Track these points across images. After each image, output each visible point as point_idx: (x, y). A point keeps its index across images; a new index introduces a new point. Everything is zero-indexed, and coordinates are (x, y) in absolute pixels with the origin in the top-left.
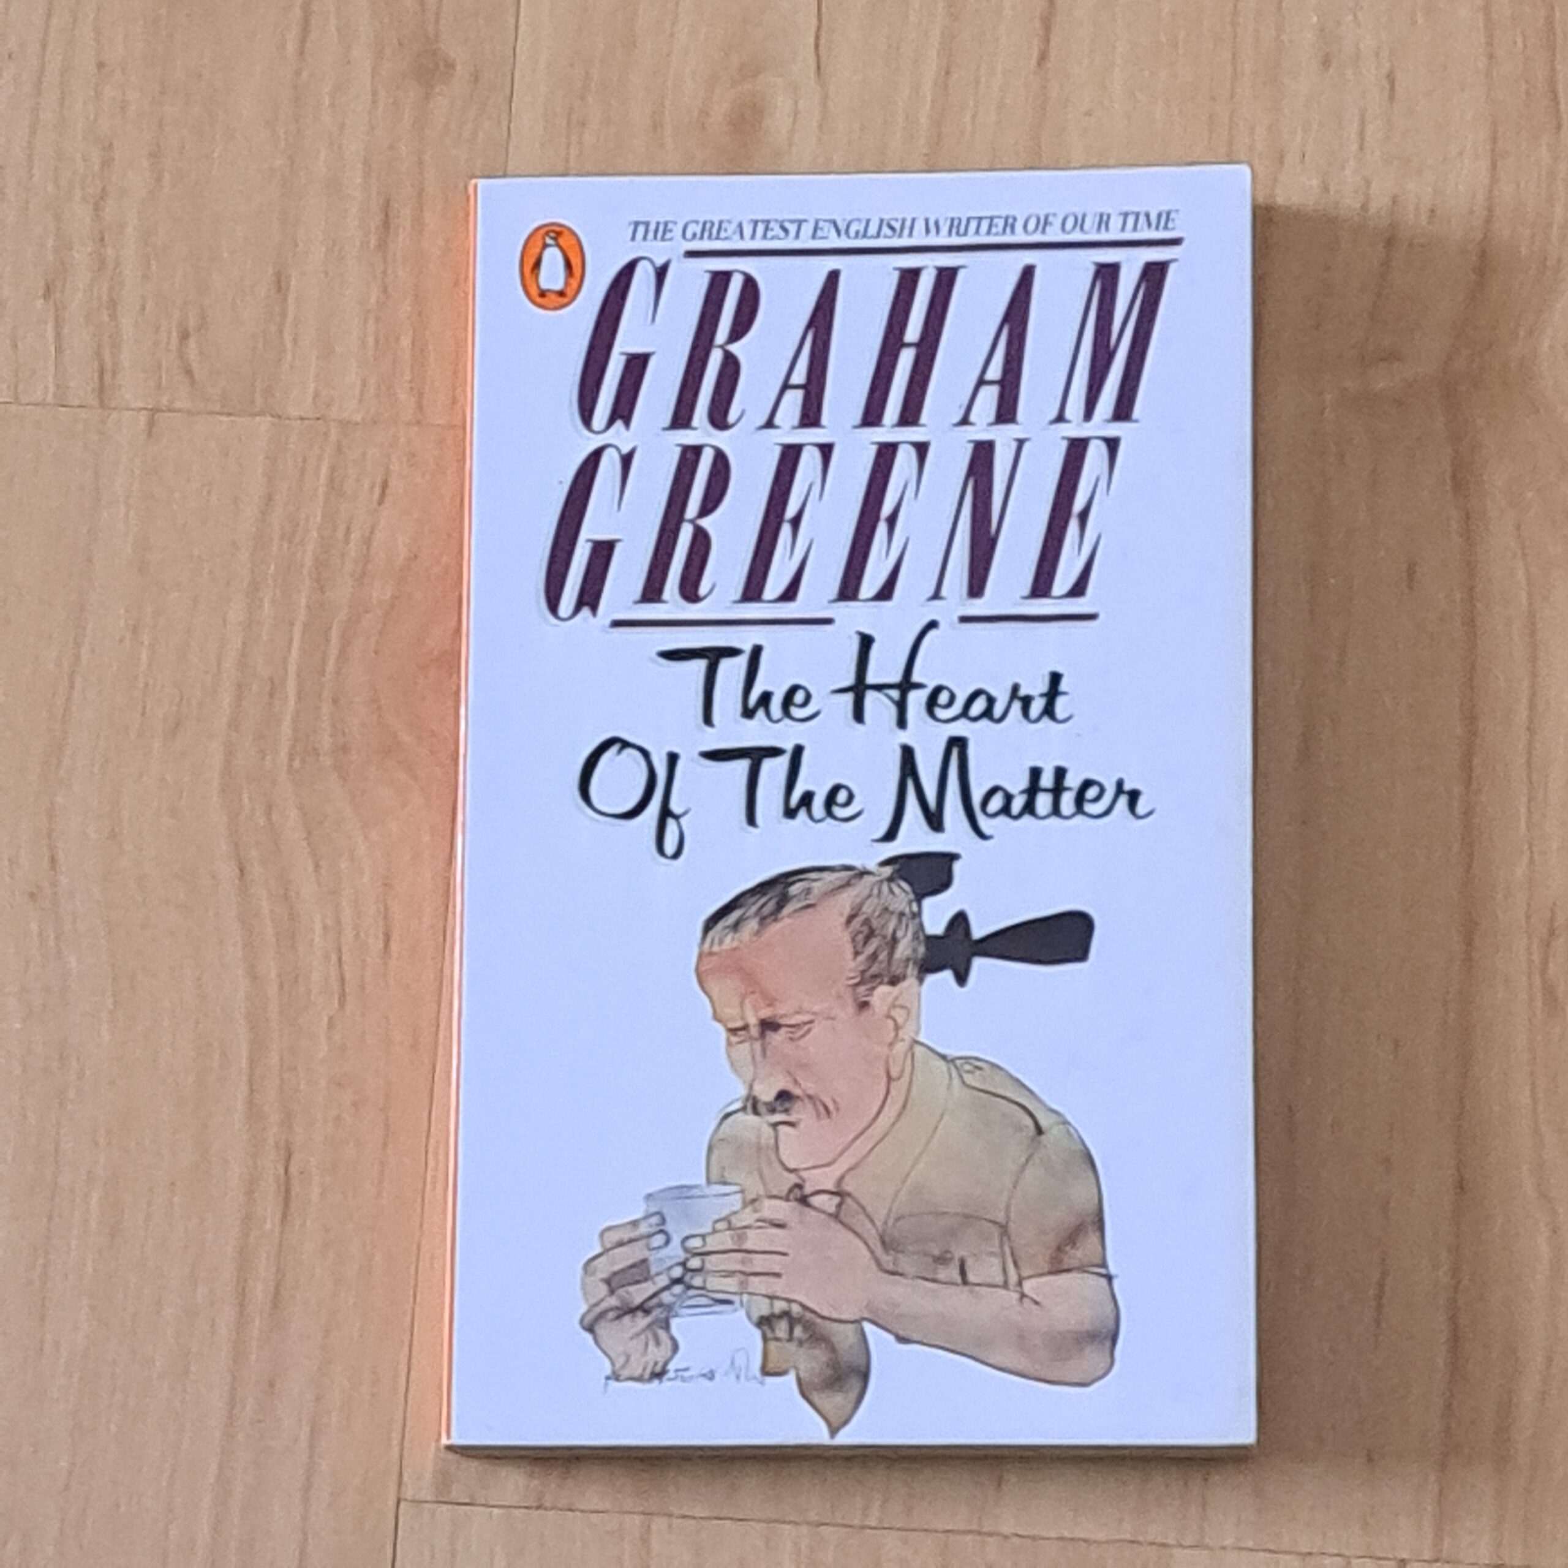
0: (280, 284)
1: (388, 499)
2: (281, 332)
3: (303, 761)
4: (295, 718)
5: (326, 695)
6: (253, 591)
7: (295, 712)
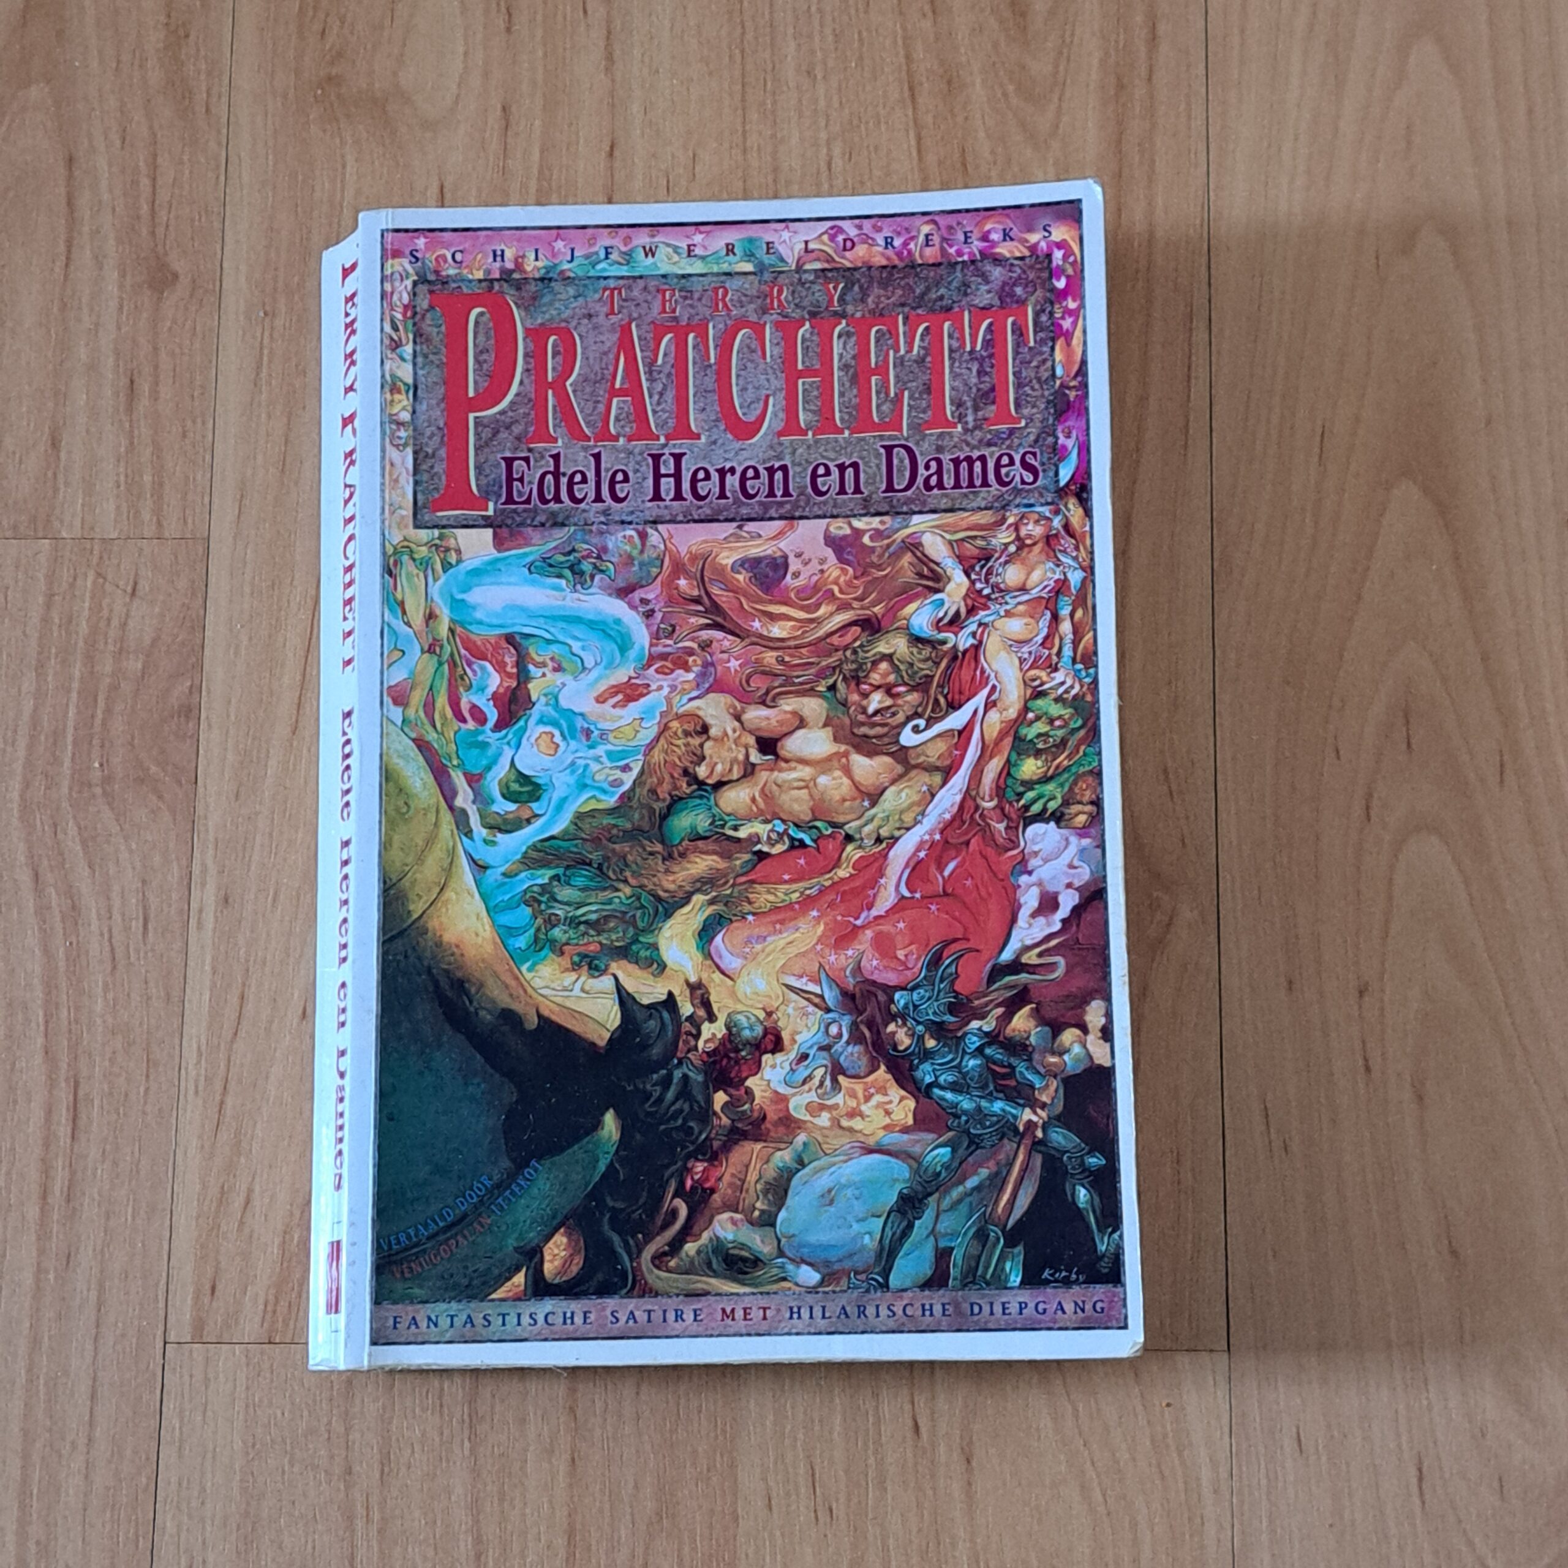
0: (55, 442)
1: (137, 594)
3: (80, 792)
4: (73, 759)
5: (96, 742)
6: (40, 668)
7: (74, 754)
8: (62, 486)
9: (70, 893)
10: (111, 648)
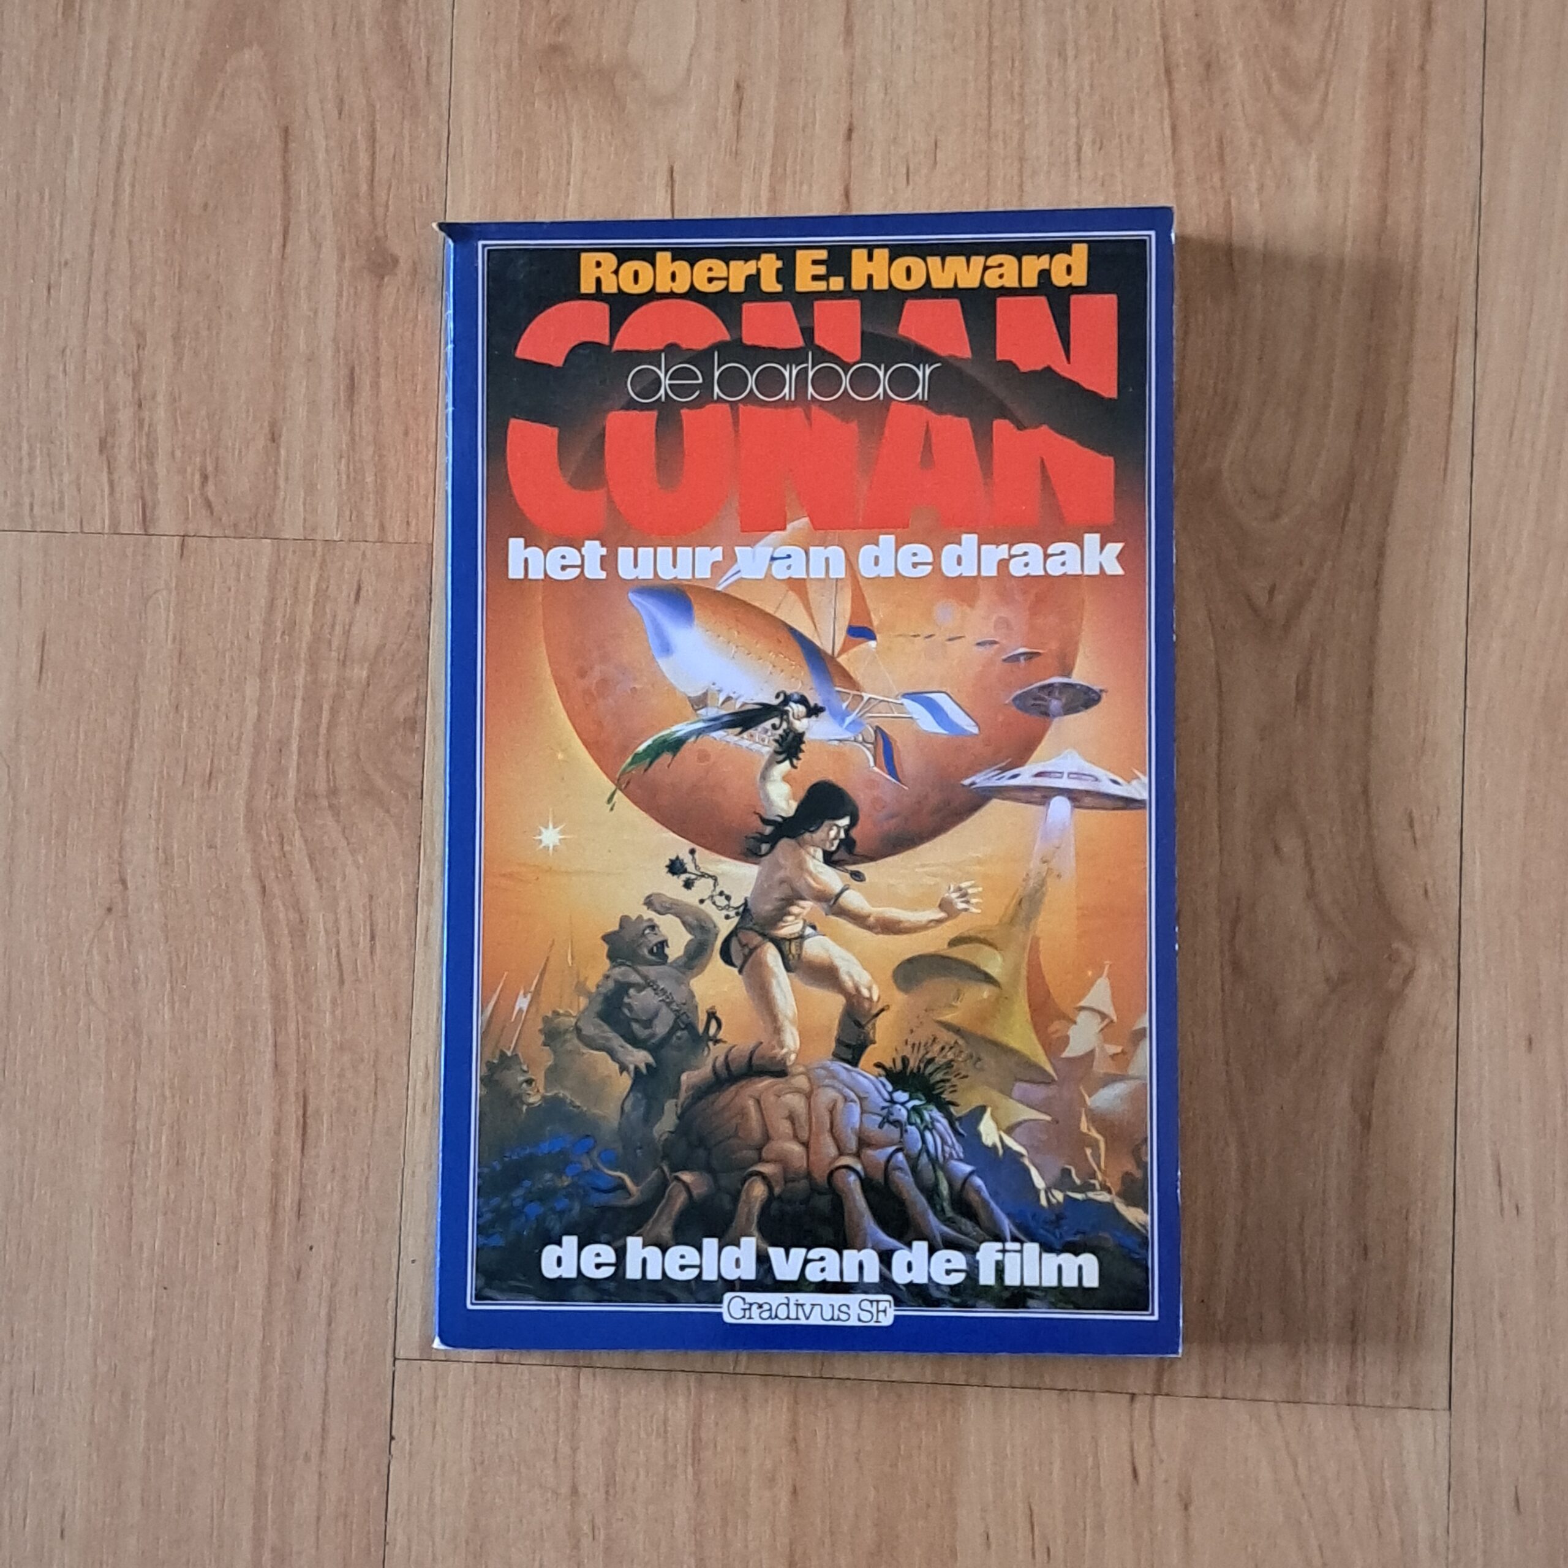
0: (274, 438)
1: (361, 600)
2: (276, 473)
3: (306, 803)
4: (298, 770)
5: (321, 752)
6: (263, 674)
7: (299, 765)
8: (281, 483)
9: (296, 905)
10: (334, 654)
